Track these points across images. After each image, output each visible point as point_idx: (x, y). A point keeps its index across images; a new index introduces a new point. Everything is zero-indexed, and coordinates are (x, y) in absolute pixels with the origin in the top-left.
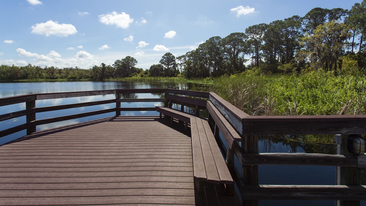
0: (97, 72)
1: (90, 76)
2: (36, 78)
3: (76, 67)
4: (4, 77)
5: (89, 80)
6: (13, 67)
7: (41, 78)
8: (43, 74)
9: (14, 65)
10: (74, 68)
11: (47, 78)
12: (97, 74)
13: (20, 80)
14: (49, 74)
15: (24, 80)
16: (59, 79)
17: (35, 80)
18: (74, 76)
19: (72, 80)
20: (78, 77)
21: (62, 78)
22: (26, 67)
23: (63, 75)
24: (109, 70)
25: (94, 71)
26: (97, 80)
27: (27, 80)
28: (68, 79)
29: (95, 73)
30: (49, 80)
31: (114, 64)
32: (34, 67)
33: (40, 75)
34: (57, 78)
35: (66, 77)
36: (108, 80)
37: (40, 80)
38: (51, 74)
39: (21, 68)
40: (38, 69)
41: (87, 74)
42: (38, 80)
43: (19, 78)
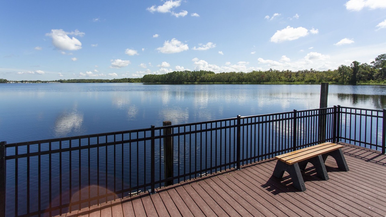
0: (345, 73)
1: (334, 79)
2: (277, 81)
3: (311, 69)
4: (254, 81)
5: (331, 83)
6: (260, 72)
7: (281, 81)
8: (282, 77)
9: (260, 70)
10: (309, 70)
11: (285, 81)
12: (345, 76)
13: (265, 83)
14: (287, 77)
15: (268, 83)
16: (297, 82)
17: (276, 83)
18: (312, 79)
19: (310, 83)
20: (317, 80)
21: (298, 81)
22: (269, 71)
23: (300, 77)
24: (365, 69)
25: (341, 73)
26: (345, 83)
27: (270, 83)
28: (306, 82)
29: (341, 75)
30: (287, 83)
31: (374, 60)
32: (275, 71)
33: (279, 78)
34: (294, 81)
35: (302, 80)
36: (364, 83)
37: (280, 82)
38: (289, 77)
39: (265, 72)
40: (277, 72)
41: (329, 77)
42: (278, 83)
43: (264, 81)
